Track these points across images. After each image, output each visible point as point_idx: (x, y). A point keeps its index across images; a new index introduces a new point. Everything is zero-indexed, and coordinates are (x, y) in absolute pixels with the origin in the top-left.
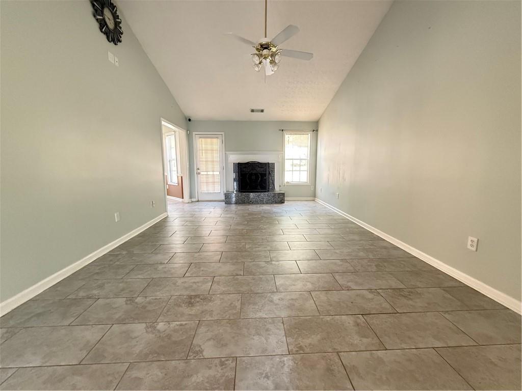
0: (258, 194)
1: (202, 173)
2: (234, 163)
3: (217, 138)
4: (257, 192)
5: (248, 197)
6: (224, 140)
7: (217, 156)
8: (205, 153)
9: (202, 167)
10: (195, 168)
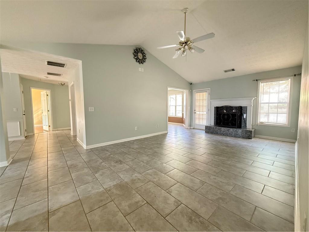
0: (228, 129)
1: (197, 113)
2: (215, 107)
3: (206, 92)
4: (228, 127)
5: (221, 130)
6: (210, 93)
7: (205, 103)
8: (199, 101)
9: (197, 109)
10: (194, 110)
